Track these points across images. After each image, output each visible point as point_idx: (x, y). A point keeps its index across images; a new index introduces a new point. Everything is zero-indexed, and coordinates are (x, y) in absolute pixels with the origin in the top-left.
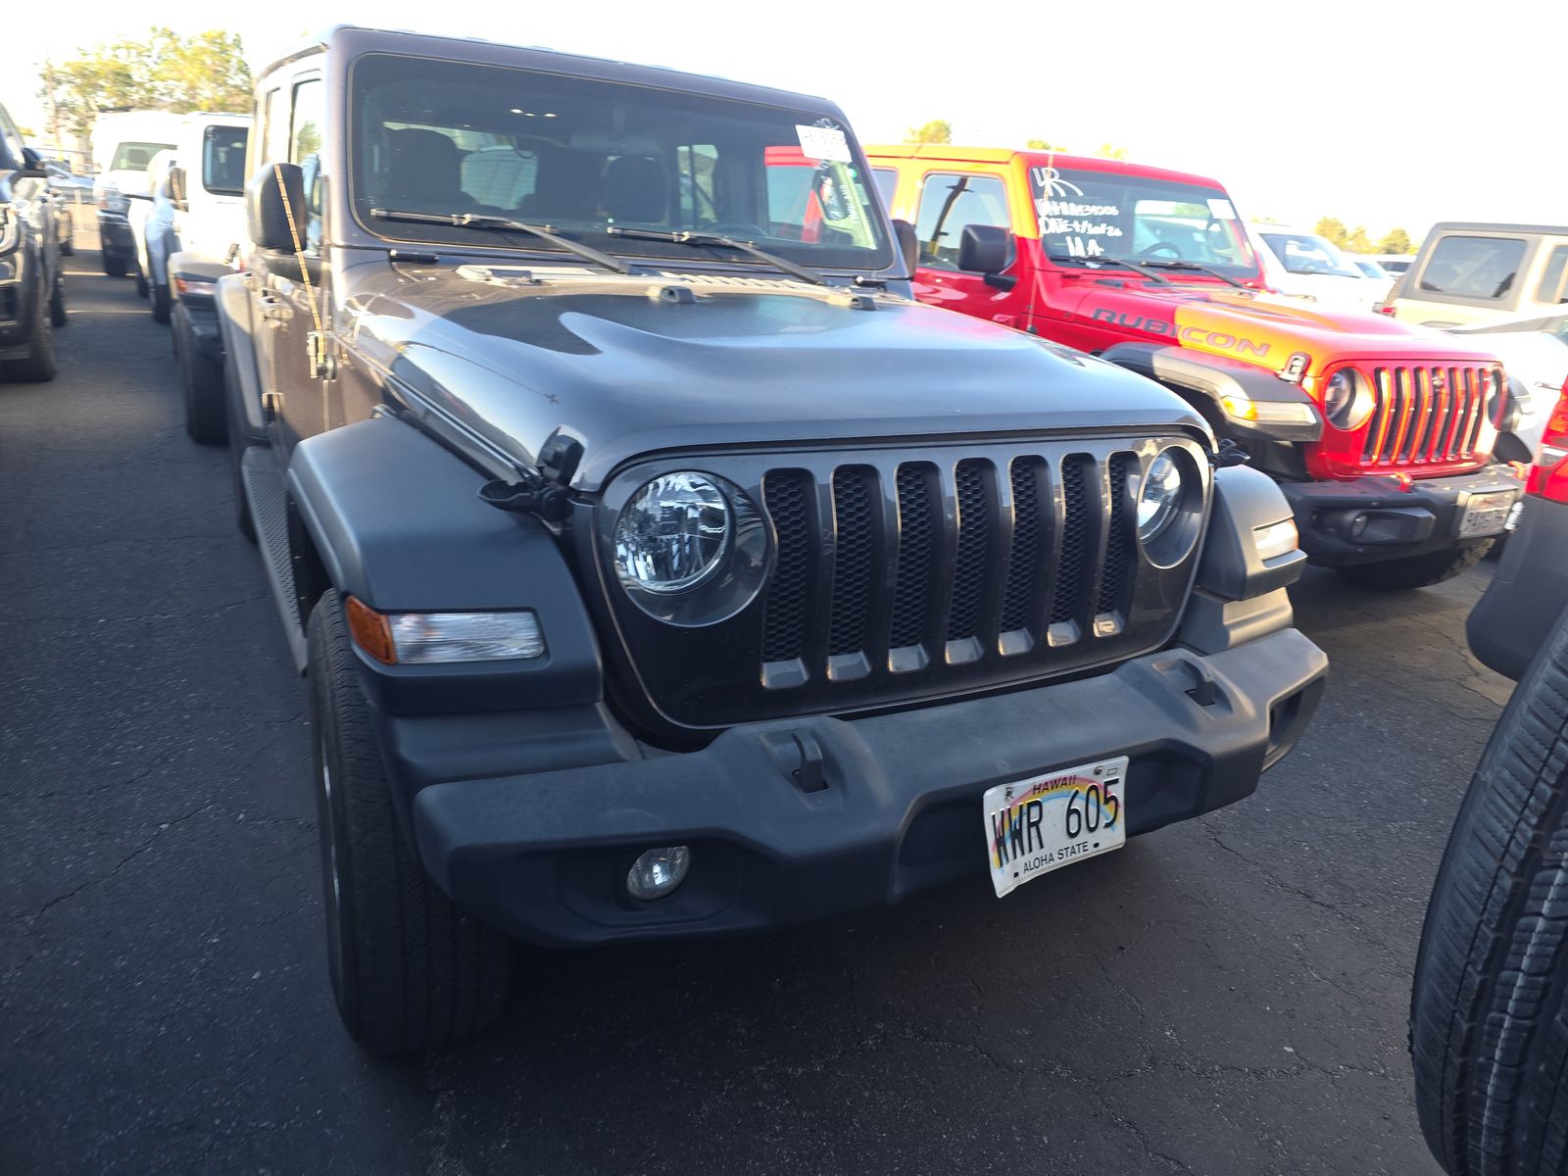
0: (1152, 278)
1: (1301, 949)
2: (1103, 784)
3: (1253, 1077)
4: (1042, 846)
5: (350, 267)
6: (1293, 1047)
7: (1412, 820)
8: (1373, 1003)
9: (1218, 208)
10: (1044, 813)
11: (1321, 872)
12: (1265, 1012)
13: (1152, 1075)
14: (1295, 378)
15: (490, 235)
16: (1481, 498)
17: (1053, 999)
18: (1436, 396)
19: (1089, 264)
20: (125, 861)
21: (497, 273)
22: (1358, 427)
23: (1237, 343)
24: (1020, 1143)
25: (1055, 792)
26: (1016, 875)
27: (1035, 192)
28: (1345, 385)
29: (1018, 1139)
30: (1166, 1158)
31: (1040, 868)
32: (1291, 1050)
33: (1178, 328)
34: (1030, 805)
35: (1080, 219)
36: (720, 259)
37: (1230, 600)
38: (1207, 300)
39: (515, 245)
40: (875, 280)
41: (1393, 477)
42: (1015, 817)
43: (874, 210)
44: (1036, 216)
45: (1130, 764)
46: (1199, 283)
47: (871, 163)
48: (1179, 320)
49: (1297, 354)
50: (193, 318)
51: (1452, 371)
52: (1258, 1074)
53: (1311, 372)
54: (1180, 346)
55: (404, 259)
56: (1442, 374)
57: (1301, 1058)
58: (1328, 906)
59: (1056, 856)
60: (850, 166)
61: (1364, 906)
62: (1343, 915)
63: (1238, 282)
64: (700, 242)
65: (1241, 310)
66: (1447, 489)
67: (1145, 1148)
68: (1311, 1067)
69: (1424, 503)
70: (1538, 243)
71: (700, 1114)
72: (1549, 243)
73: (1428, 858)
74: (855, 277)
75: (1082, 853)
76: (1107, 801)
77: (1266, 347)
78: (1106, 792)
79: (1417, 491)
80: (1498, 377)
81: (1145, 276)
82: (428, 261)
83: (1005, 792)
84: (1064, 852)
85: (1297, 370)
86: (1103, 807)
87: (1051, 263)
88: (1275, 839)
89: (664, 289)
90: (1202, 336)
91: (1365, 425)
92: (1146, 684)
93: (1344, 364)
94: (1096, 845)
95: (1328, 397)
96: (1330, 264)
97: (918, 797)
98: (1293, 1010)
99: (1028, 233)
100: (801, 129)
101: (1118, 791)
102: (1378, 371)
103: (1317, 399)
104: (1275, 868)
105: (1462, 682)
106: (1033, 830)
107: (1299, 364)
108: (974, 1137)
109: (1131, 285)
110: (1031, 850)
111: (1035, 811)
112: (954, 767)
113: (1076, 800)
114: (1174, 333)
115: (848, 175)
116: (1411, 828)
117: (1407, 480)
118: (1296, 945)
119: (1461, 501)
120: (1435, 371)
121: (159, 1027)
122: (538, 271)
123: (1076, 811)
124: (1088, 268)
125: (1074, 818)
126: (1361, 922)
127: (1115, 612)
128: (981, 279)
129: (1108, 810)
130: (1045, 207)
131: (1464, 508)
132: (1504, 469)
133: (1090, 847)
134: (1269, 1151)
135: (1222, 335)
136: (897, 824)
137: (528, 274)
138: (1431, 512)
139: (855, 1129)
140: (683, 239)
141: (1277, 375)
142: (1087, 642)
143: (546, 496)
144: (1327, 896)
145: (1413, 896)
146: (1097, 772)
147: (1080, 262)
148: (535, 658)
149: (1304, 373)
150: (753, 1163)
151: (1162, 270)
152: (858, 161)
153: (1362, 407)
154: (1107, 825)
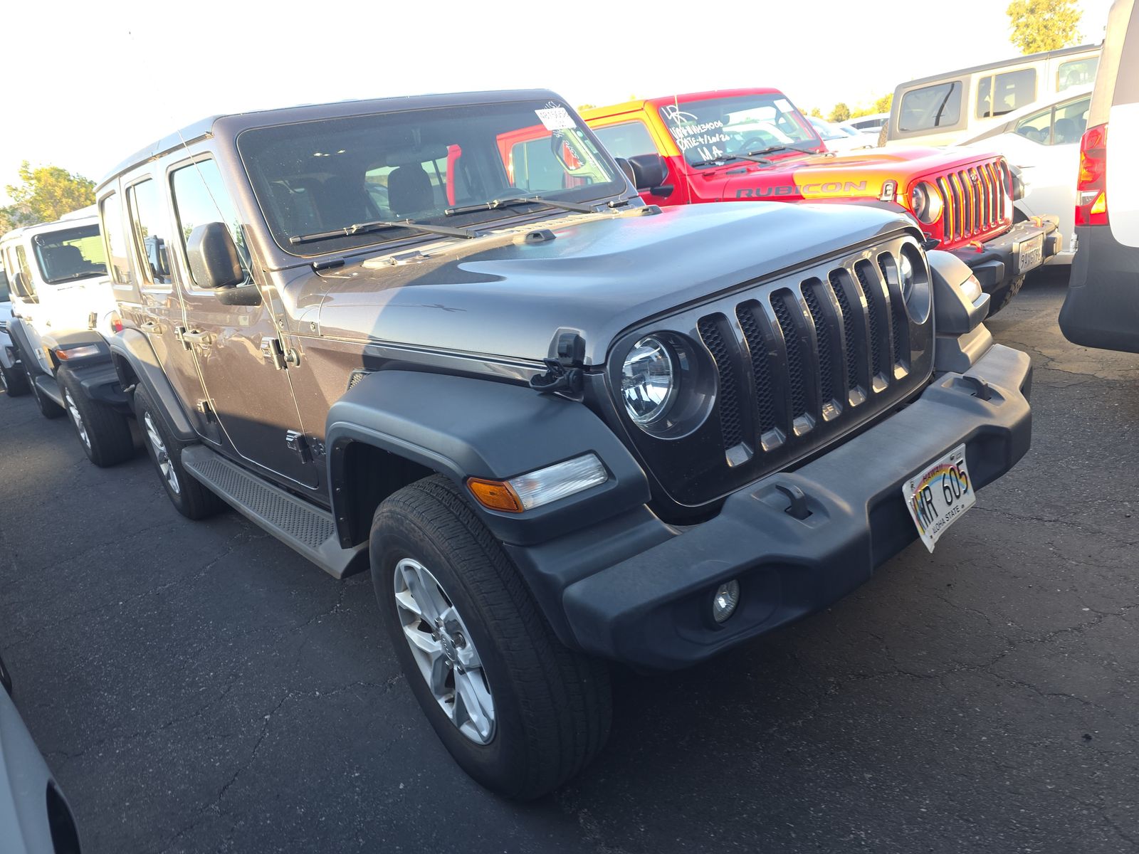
0: (760, 162)
1: (1055, 550)
2: (956, 466)
3: (1076, 632)
4: (937, 515)
5: (289, 283)
6: (1088, 607)
7: (1071, 456)
8: (1117, 567)
9: (782, 105)
10: (932, 494)
11: (1037, 502)
12: (1058, 593)
13: (1016, 651)
14: (890, 198)
15: (371, 237)
16: (1025, 244)
17: (928, 628)
18: (975, 186)
19: (717, 163)
20: (256, 747)
21: (397, 258)
22: (938, 218)
23: (843, 186)
24: (964, 717)
25: (933, 478)
26: (931, 537)
27: (668, 124)
28: (921, 194)
29: (961, 715)
30: (1055, 695)
31: (941, 529)
32: (1088, 609)
33: (799, 188)
34: (924, 490)
35: (702, 135)
36: (519, 214)
37: (960, 334)
38: (807, 165)
39: (386, 239)
40: (621, 201)
41: (968, 245)
42: (919, 501)
43: (602, 155)
44: (674, 140)
45: (966, 447)
46: (791, 158)
47: (588, 124)
48: (797, 182)
49: (887, 181)
50: (78, 376)
51: (979, 168)
52: (1079, 629)
53: (900, 191)
54: (804, 199)
55: (323, 267)
56: (975, 172)
57: (1097, 612)
58: (1054, 521)
59: (945, 519)
60: (576, 130)
61: (1075, 514)
62: (1067, 523)
63: (811, 151)
64: (505, 205)
65: (831, 165)
66: (1003, 244)
67: (1040, 693)
68: (1105, 615)
69: (995, 257)
70: (969, 81)
71: (754, 768)
72: (975, 78)
73: (1094, 474)
74: (609, 202)
75: (958, 514)
76: (961, 475)
77: (864, 183)
78: (959, 471)
79: (987, 250)
80: (1003, 165)
81: (756, 162)
82: (338, 265)
83: (910, 485)
84: (948, 516)
85: (890, 192)
86: (960, 481)
87: (694, 169)
88: (998, 492)
89: (528, 235)
90: (818, 188)
91: (941, 216)
92: (943, 398)
93: (918, 180)
94: (963, 506)
95: (914, 205)
96: (825, 134)
97: (867, 502)
98: (1074, 587)
99: (672, 153)
100: (538, 112)
101: (963, 468)
102: (938, 180)
103: (909, 208)
104: (1009, 509)
105: (1046, 367)
106: (930, 505)
107: (890, 188)
108: (934, 723)
109: (752, 169)
110: (932, 519)
111: (927, 493)
112: (878, 479)
113: (946, 480)
114: (797, 191)
115: (576, 138)
116: (1072, 461)
117: (979, 245)
118: (1051, 549)
119: (1015, 249)
120: (970, 171)
121: (357, 840)
122: (425, 249)
123: (947, 487)
124: (718, 166)
125: (947, 491)
126: (1080, 524)
127: (901, 361)
128: (649, 192)
129: (962, 481)
130: (679, 133)
131: (1018, 254)
132: (1027, 223)
133: (960, 509)
134: (1113, 670)
135: (832, 184)
136: (863, 523)
137: (418, 253)
138: (1000, 261)
139: (858, 744)
140: (495, 206)
141: (879, 199)
142: (894, 385)
143: (571, 376)
144: (1050, 515)
145: (1099, 499)
146: (952, 459)
147: (711, 163)
148: (605, 483)
149: (895, 193)
150: (808, 785)
151: (762, 155)
152: (580, 125)
153: (935, 207)
154: (965, 492)
